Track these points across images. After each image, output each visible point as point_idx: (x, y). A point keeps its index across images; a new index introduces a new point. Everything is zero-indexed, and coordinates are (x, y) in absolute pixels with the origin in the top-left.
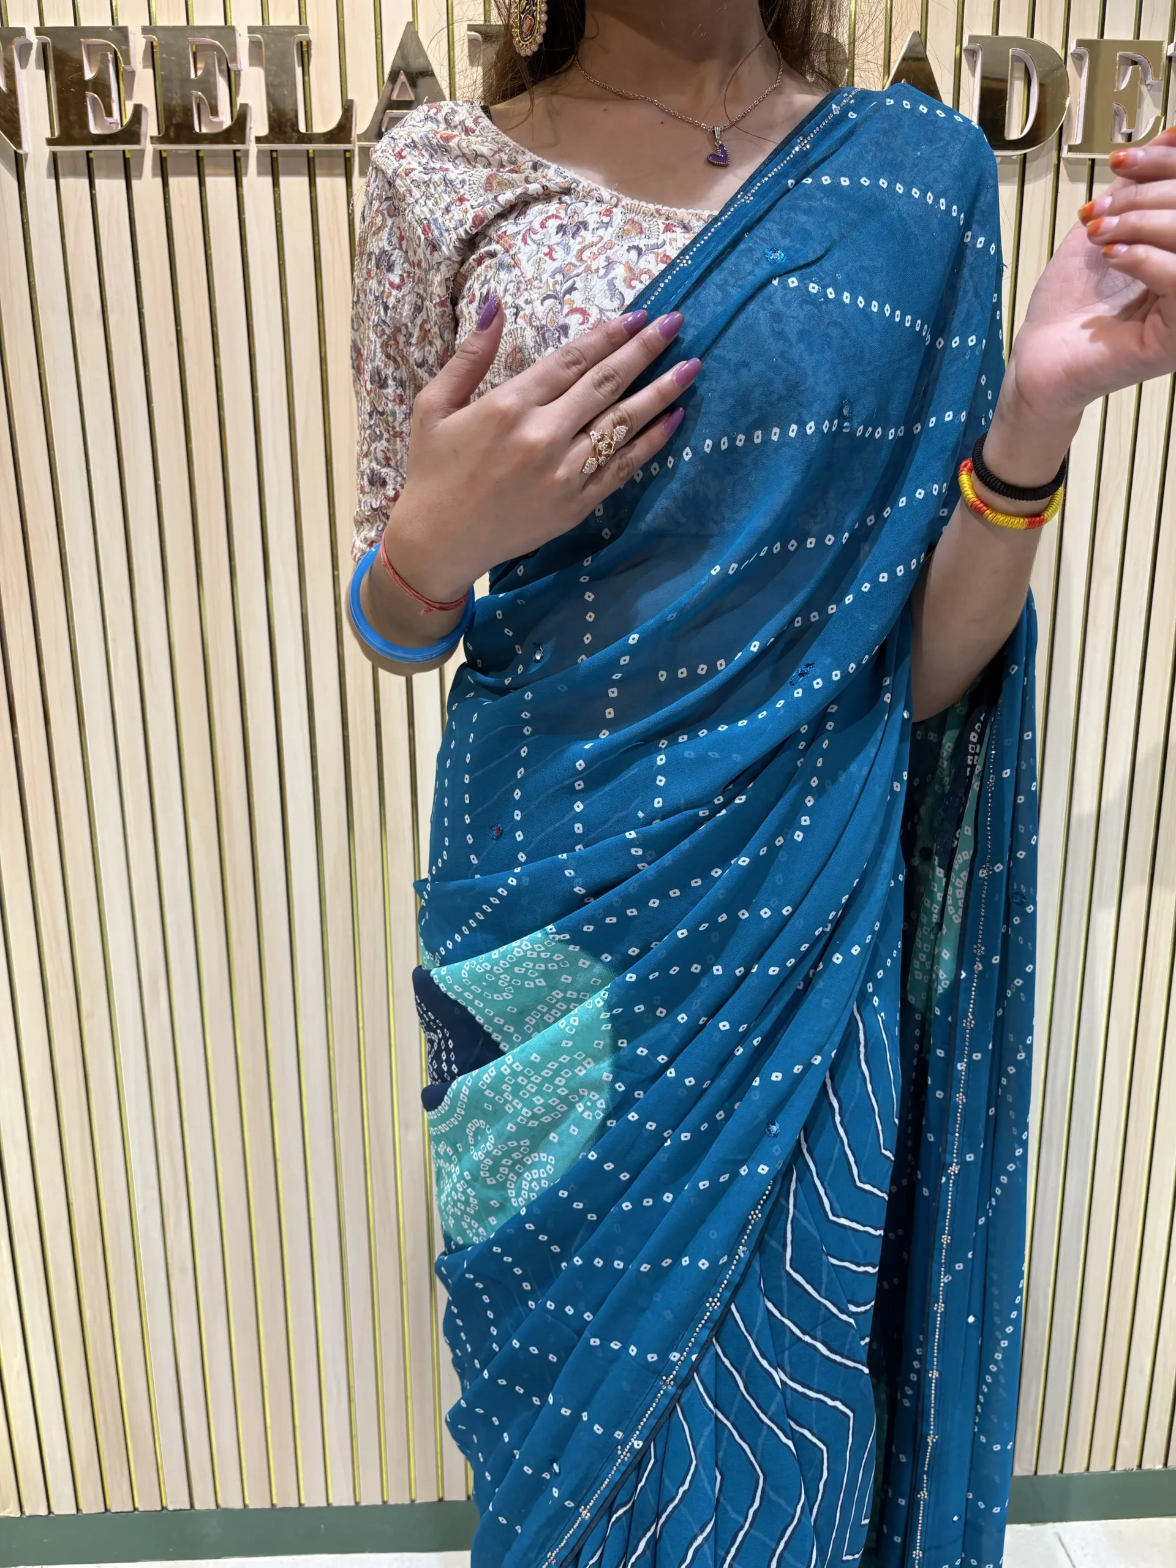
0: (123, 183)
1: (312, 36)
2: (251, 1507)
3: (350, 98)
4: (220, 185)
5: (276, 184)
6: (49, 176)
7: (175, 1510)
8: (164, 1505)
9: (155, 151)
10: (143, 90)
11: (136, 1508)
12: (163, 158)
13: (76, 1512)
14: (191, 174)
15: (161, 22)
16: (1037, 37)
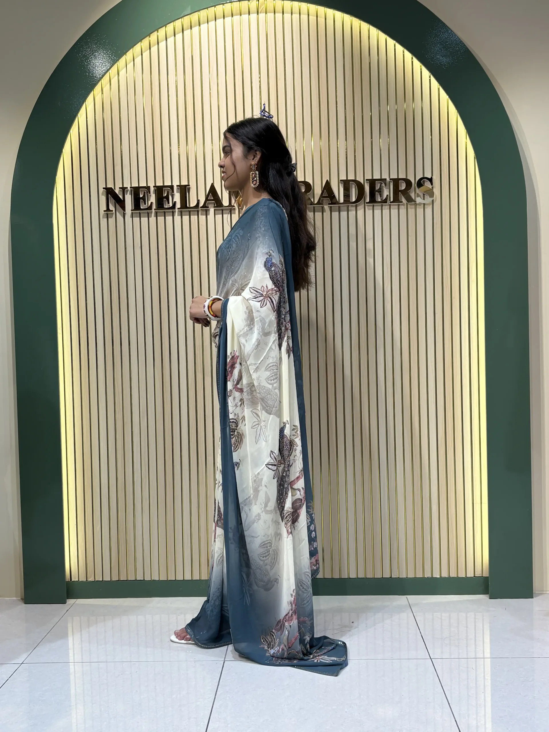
0: (147, 218)
1: (190, 186)
3: (199, 199)
4: (169, 219)
5: (182, 218)
6: (131, 217)
7: (139, 580)
8: (136, 579)
9: (155, 211)
10: (153, 199)
11: (128, 580)
12: (156, 213)
13: (110, 580)
14: (163, 216)
15: (157, 185)
16: (357, 179)
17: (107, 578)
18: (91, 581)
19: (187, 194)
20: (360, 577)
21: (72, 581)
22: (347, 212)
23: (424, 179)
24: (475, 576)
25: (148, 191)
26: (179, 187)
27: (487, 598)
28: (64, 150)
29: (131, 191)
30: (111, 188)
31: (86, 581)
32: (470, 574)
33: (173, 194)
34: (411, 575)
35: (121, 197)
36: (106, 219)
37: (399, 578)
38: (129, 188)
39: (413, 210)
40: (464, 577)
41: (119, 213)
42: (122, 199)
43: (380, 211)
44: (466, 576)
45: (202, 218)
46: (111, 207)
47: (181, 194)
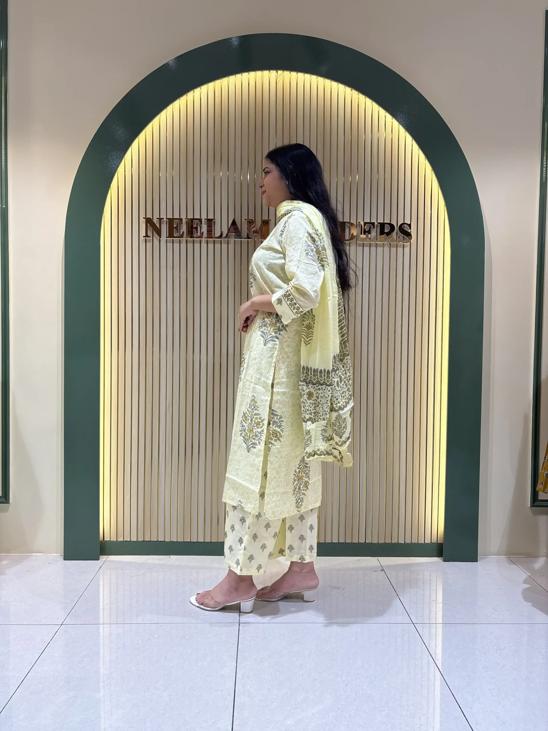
0: (179, 244)
3: (222, 231)
4: (197, 245)
5: (207, 245)
6: (165, 243)
7: (160, 541)
8: (158, 539)
9: (185, 239)
10: (184, 228)
11: (151, 540)
12: (187, 241)
13: (136, 540)
14: (192, 243)
15: (188, 218)
16: (351, 222)
17: (134, 539)
18: (120, 541)
19: (213, 226)
20: (341, 542)
21: (105, 540)
23: (404, 224)
24: (431, 543)
25: (180, 222)
26: (206, 220)
27: (441, 560)
28: (111, 185)
29: (167, 221)
31: (117, 540)
32: (428, 541)
33: (201, 225)
34: (382, 541)
35: (158, 226)
36: (145, 243)
37: (372, 543)
38: (165, 219)
39: (394, 248)
40: (423, 542)
41: (157, 238)
42: (159, 228)
43: (368, 248)
44: (424, 542)
45: (224, 246)
46: (150, 233)
47: (207, 227)
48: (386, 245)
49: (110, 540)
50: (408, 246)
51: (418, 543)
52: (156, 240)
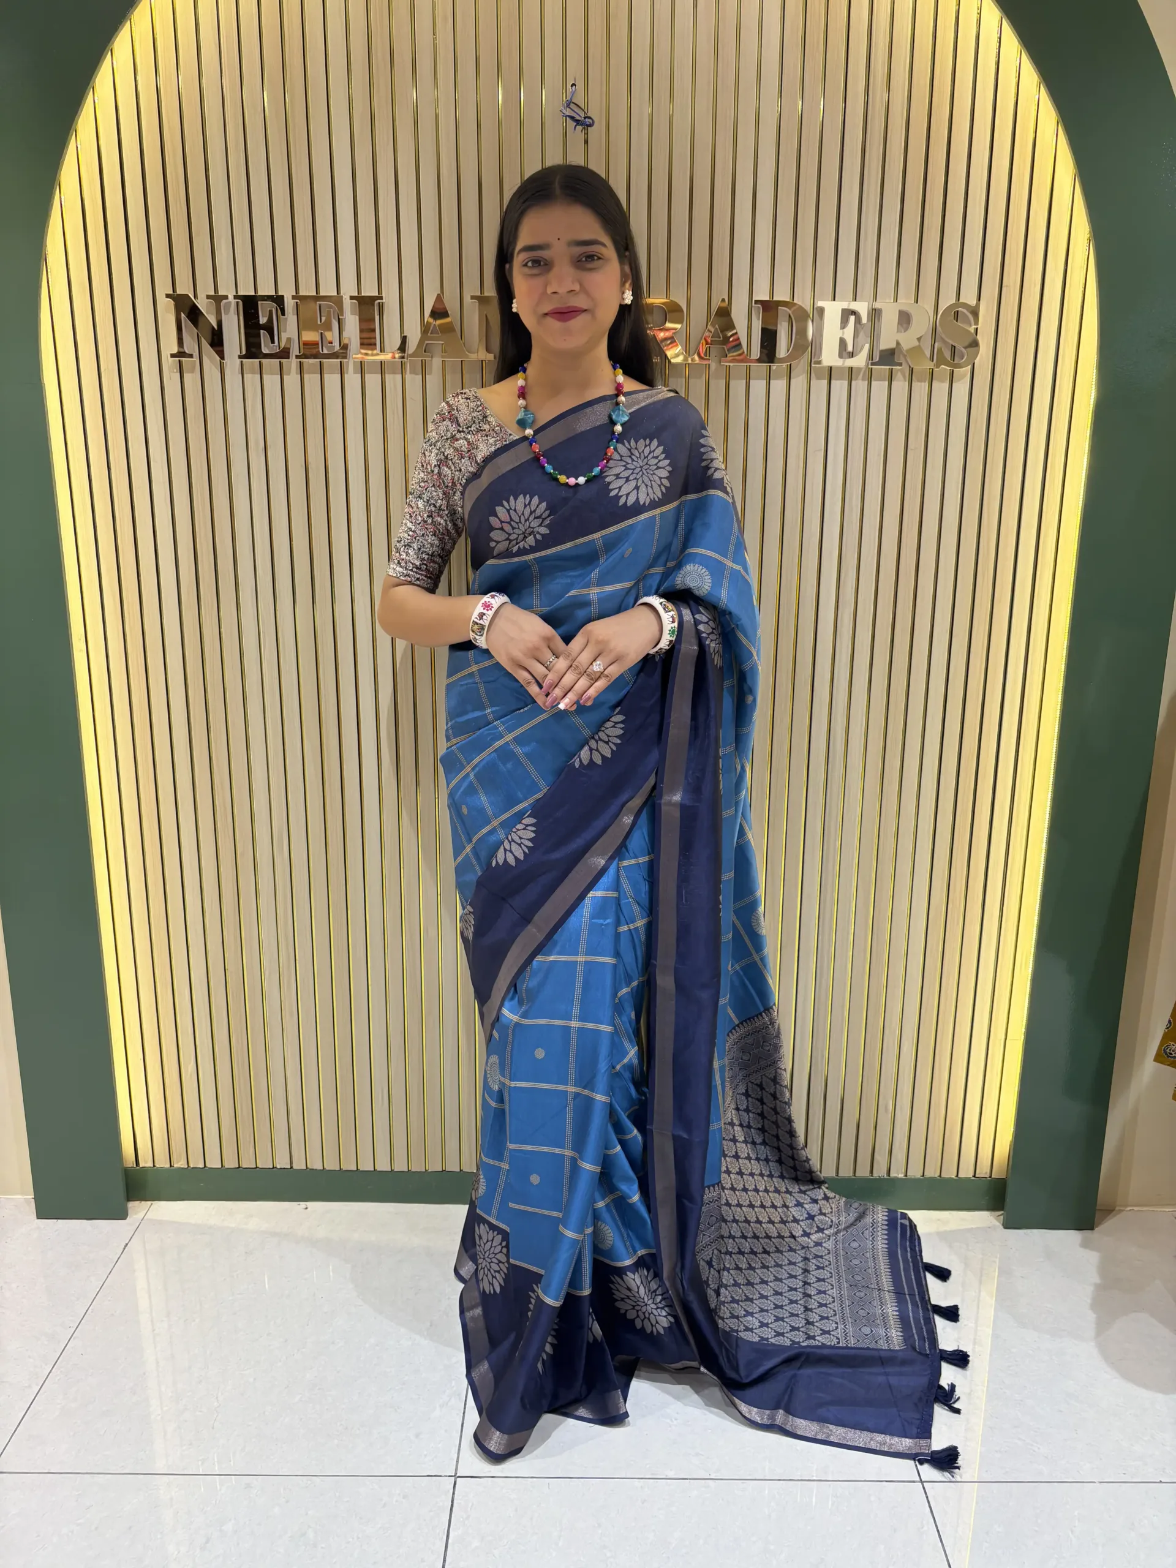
0: (279, 378)
1: (384, 301)
2: (327, 1169)
3: (405, 335)
4: (332, 380)
5: (363, 379)
6: (238, 376)
7: (281, 1169)
8: (275, 1166)
9: (297, 361)
11: (258, 1166)
12: (301, 366)
13: (220, 1167)
14: (317, 374)
15: (301, 293)
16: (795, 302)
17: (214, 1163)
18: (179, 1167)
19: (377, 318)
21: (141, 1166)
22: (765, 381)
24: (974, 1176)
27: (997, 1222)
30: (187, 295)
31: (171, 1166)
32: (966, 1172)
36: (179, 374)
38: (231, 297)
39: (923, 383)
40: (953, 1177)
41: (212, 360)
42: (216, 327)
43: (845, 383)
44: (957, 1176)
45: (414, 381)
46: (190, 346)
47: (360, 320)
48: (899, 374)
49: (154, 1166)
50: (964, 376)
51: (940, 1176)
52: (213, 367)
